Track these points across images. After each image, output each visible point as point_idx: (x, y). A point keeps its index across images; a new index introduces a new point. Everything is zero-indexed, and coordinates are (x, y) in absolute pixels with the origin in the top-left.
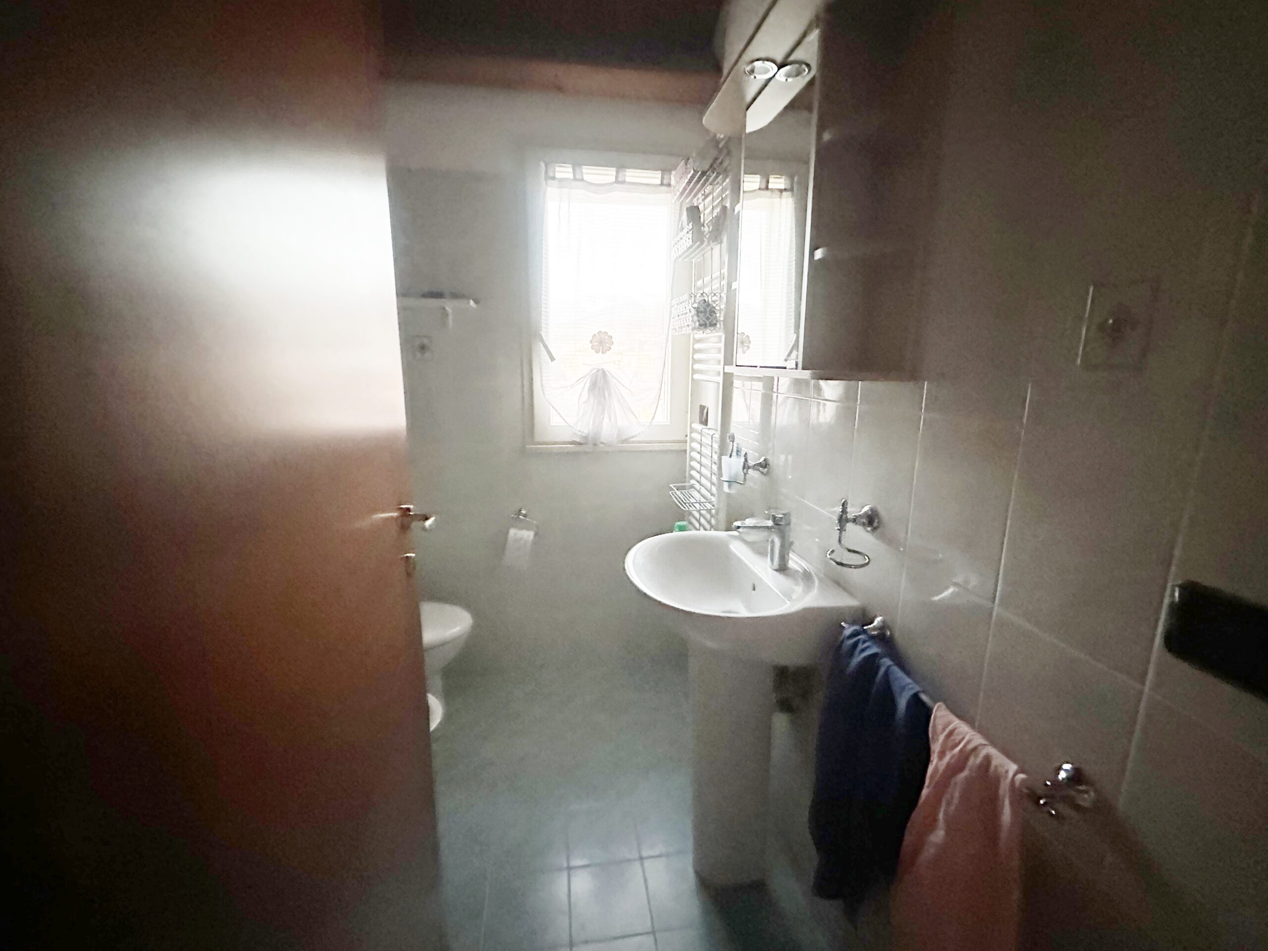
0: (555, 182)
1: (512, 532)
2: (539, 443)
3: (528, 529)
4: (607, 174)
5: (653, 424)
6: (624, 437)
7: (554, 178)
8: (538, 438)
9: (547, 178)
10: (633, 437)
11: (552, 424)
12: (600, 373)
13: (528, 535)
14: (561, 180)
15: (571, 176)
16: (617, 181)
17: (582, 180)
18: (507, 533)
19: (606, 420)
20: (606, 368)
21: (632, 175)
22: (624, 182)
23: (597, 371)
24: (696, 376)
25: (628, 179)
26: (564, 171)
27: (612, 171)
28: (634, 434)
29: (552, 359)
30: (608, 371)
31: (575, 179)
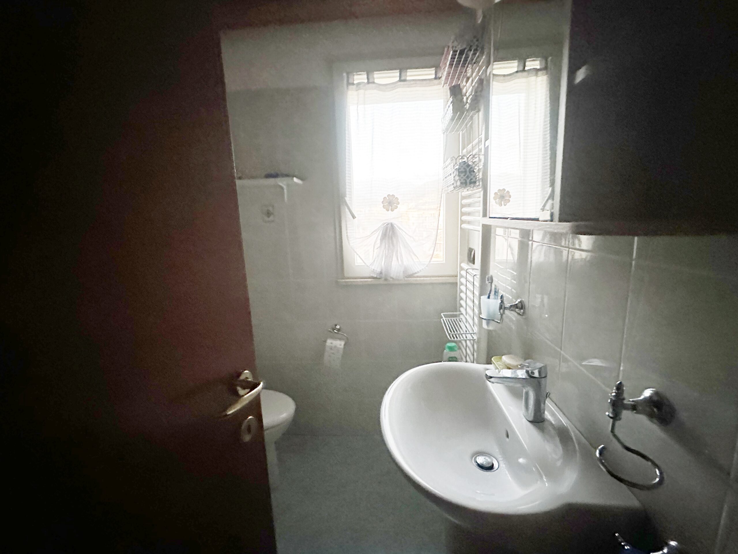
0: (355, 86)
1: (329, 342)
2: (348, 278)
3: (340, 339)
4: (393, 76)
5: (431, 262)
6: (410, 273)
7: (353, 84)
8: (346, 275)
9: (348, 84)
10: (416, 273)
11: (356, 264)
12: (389, 225)
13: (340, 344)
14: (359, 84)
15: (366, 81)
16: (400, 80)
17: (374, 83)
18: (325, 341)
19: (394, 261)
20: (394, 222)
21: (412, 74)
22: (405, 80)
23: (387, 225)
24: (464, 226)
25: (408, 78)
26: (360, 78)
27: (397, 73)
28: (416, 271)
29: (354, 217)
30: (395, 224)
31: (368, 83)
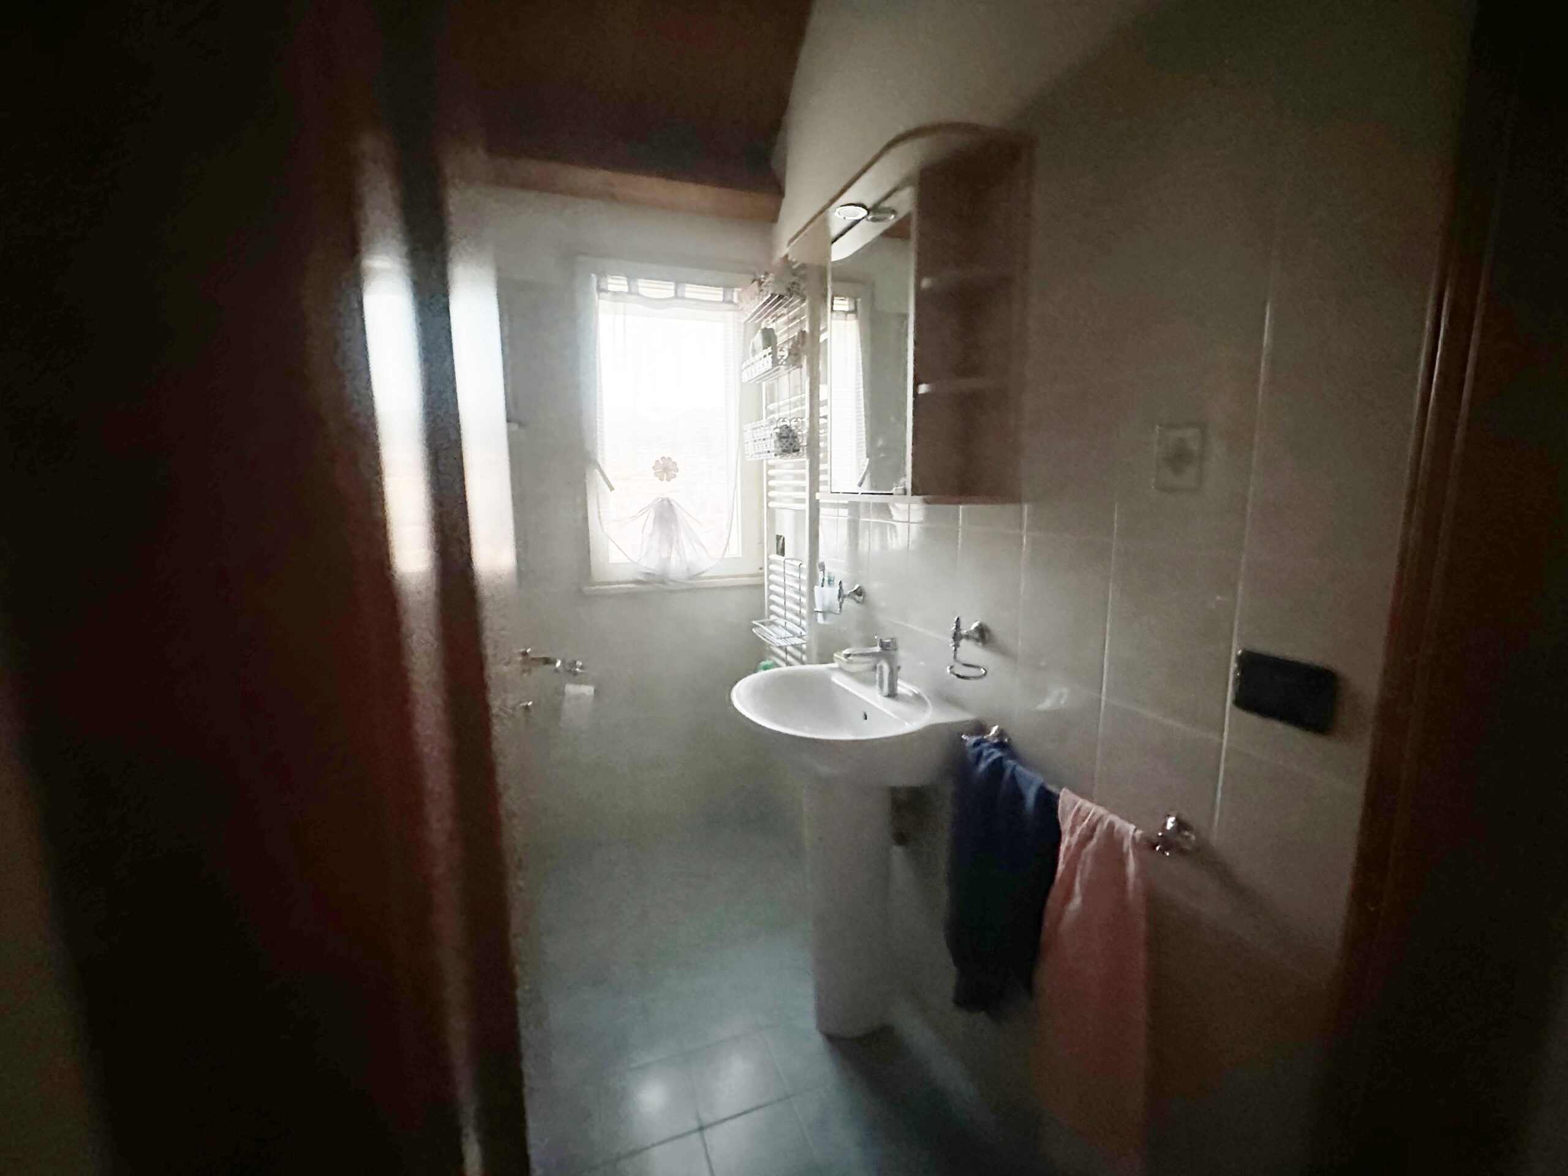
0: (609, 295)
1: (569, 688)
2: (599, 584)
3: (588, 683)
4: (666, 289)
5: (725, 557)
6: (695, 572)
7: (606, 291)
8: (595, 578)
9: (600, 290)
10: (703, 572)
11: (611, 561)
12: (666, 503)
13: (588, 690)
14: (615, 293)
15: (625, 289)
16: (676, 297)
17: (638, 294)
18: (563, 689)
19: (673, 555)
20: (670, 496)
21: (692, 291)
22: (683, 298)
23: (662, 501)
24: (771, 504)
25: (687, 295)
26: (617, 284)
27: (671, 286)
28: (704, 569)
29: (612, 489)
30: (674, 501)
31: (630, 293)
